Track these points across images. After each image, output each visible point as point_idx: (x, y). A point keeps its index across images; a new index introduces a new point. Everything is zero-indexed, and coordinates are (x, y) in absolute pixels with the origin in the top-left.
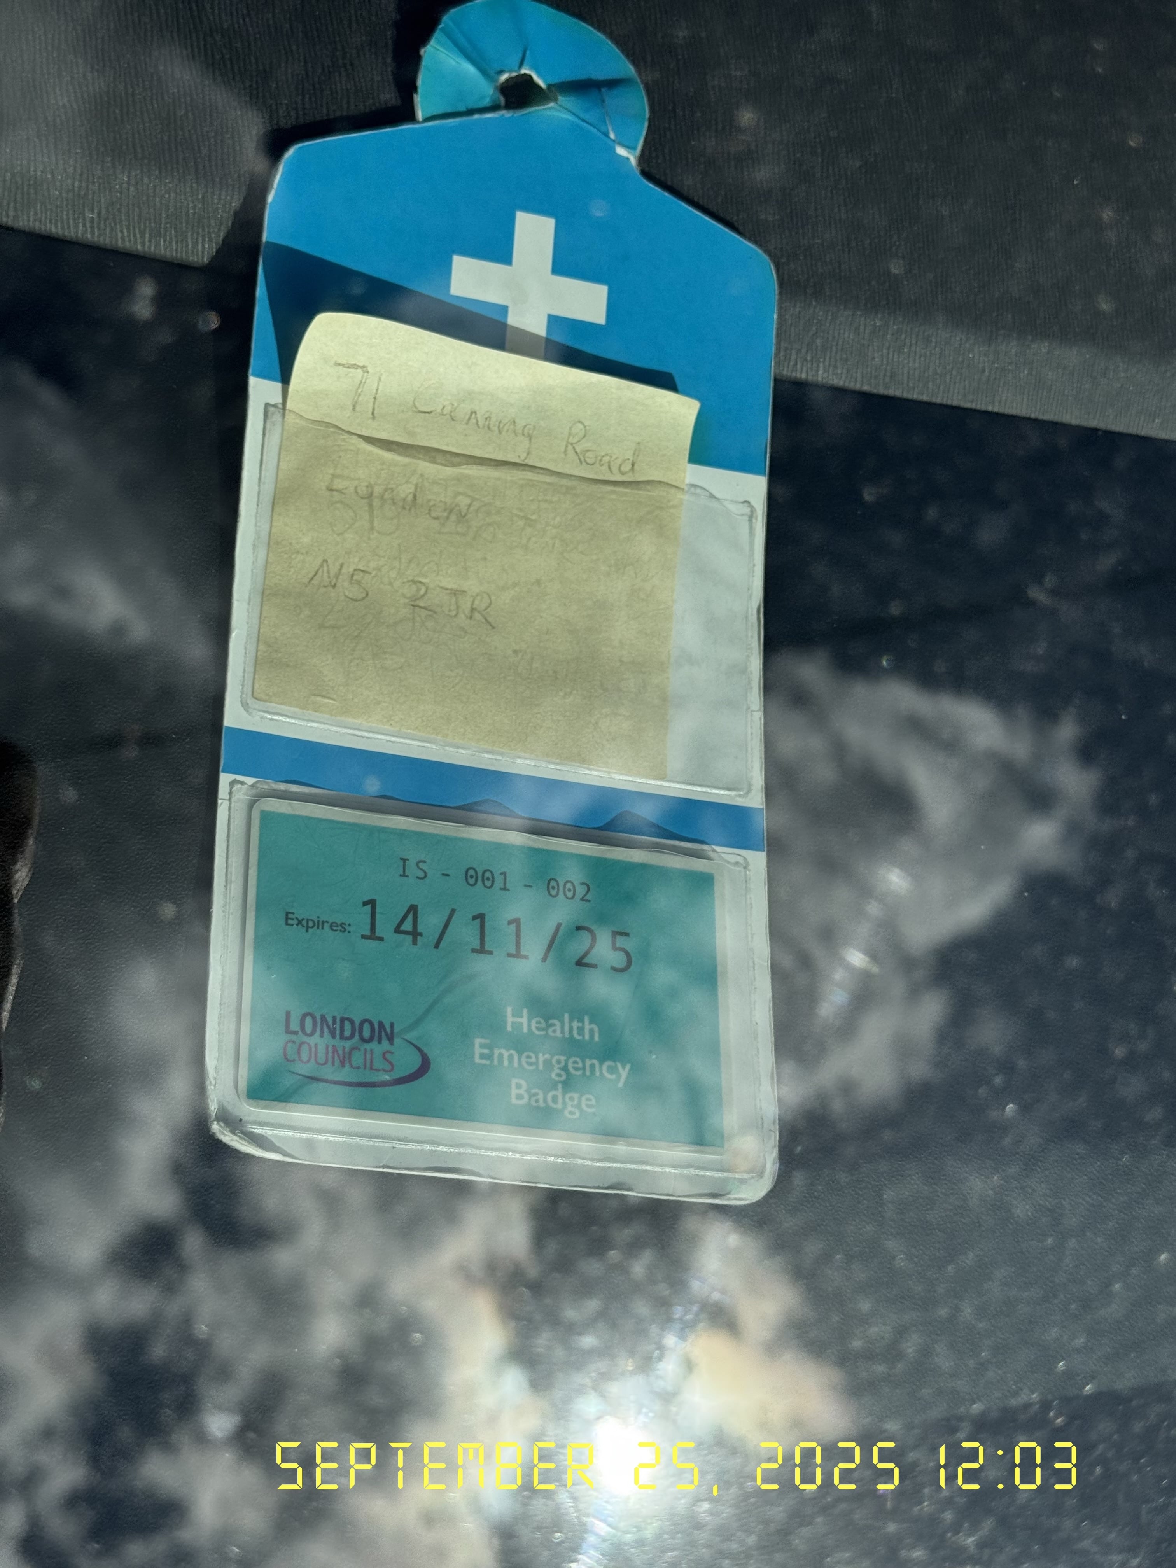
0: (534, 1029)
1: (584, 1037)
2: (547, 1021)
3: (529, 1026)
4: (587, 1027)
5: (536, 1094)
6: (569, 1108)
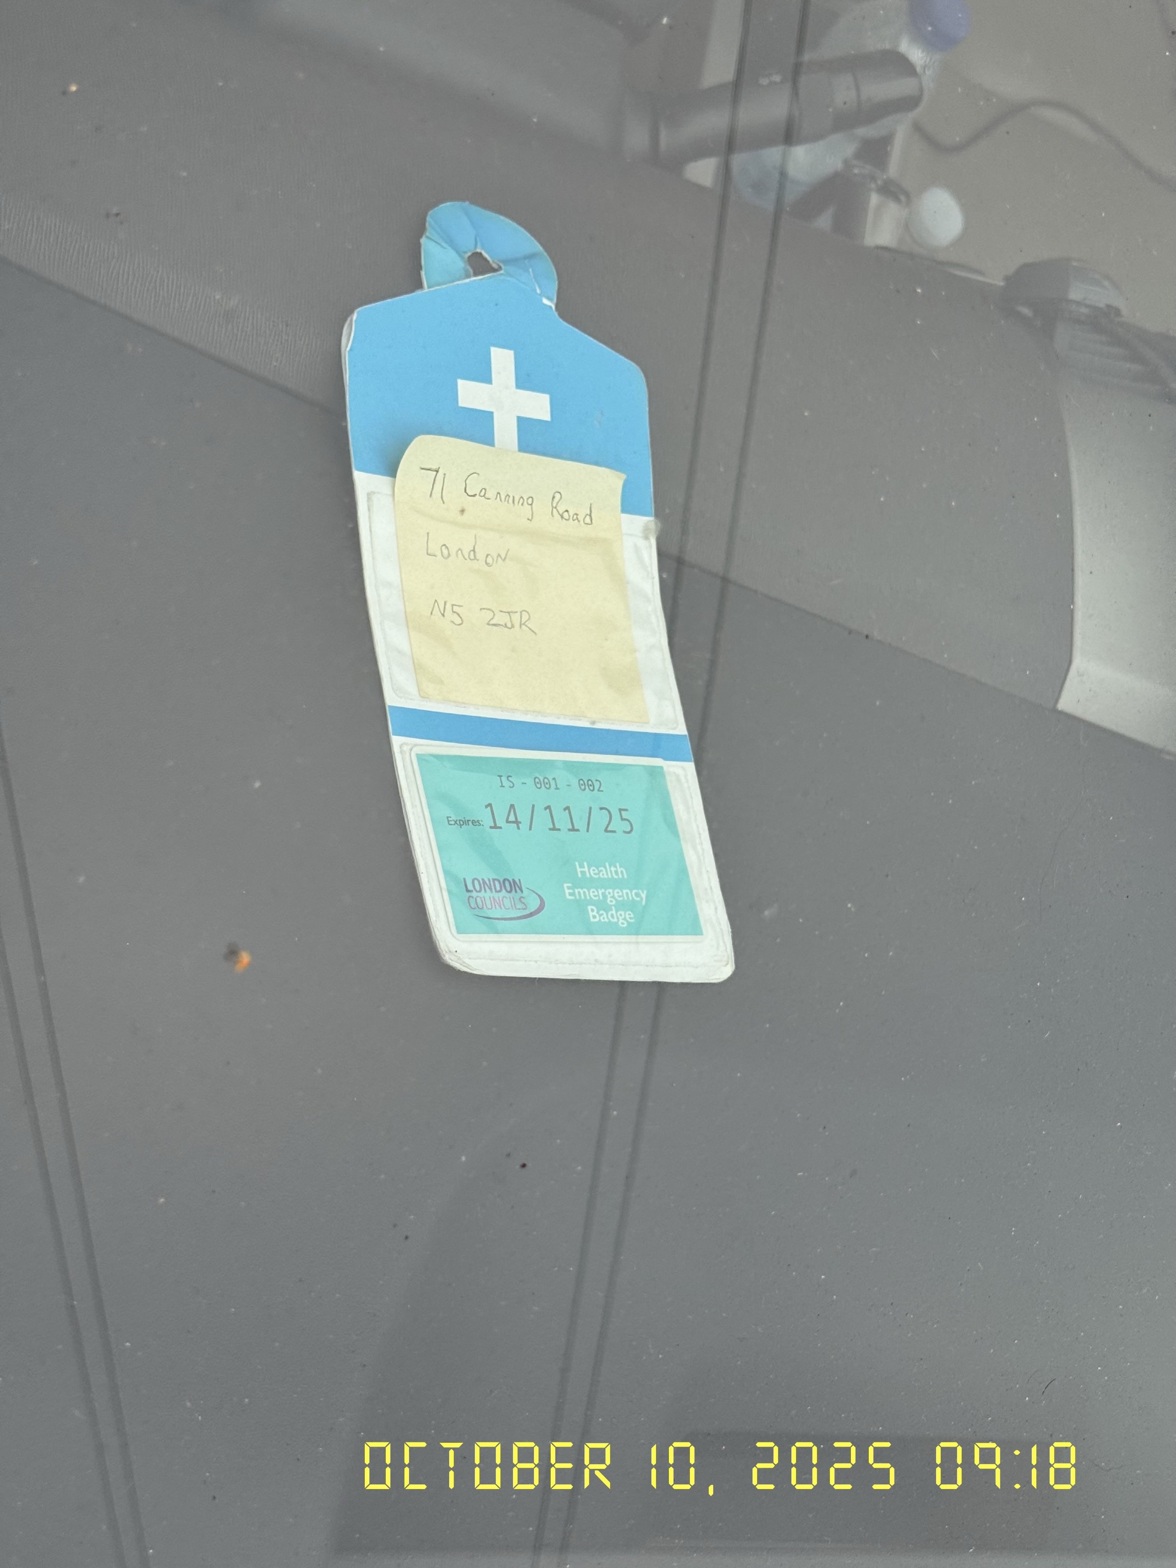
0: (592, 874)
1: (618, 876)
2: (598, 869)
3: (590, 873)
4: (619, 870)
5: (602, 914)
6: (621, 921)
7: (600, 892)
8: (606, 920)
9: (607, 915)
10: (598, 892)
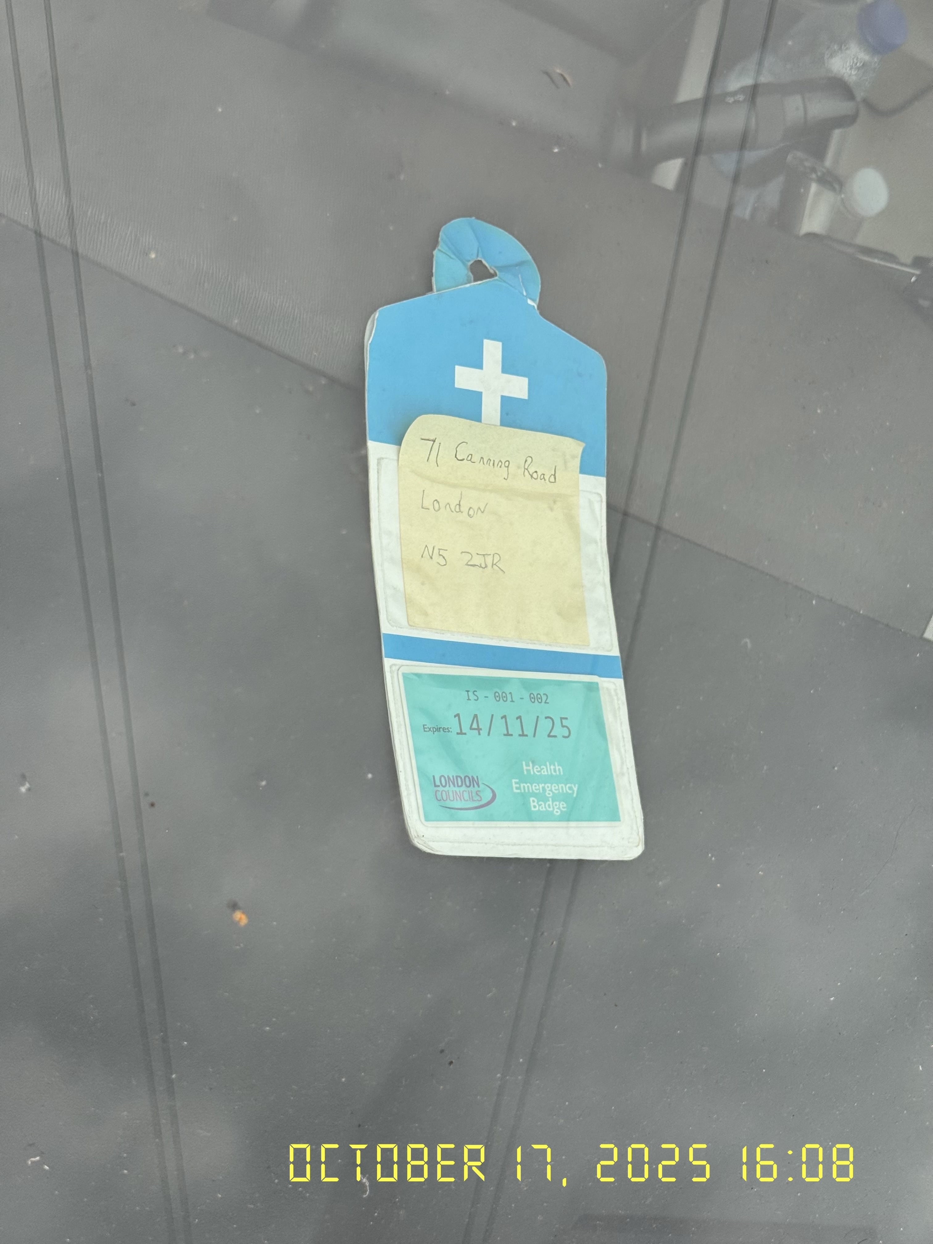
0: (536, 772)
1: (556, 773)
2: (540, 767)
3: (533, 771)
4: (557, 768)
5: (541, 804)
6: (556, 810)
7: (541, 786)
8: (544, 809)
9: (545, 805)
10: (539, 786)
